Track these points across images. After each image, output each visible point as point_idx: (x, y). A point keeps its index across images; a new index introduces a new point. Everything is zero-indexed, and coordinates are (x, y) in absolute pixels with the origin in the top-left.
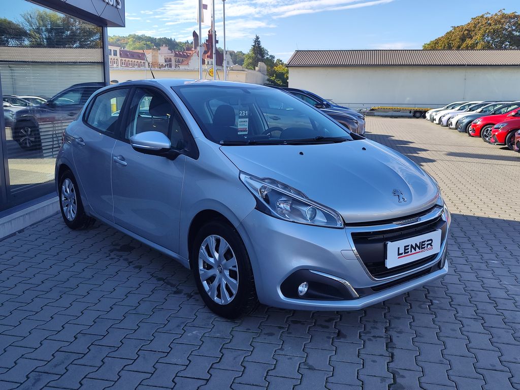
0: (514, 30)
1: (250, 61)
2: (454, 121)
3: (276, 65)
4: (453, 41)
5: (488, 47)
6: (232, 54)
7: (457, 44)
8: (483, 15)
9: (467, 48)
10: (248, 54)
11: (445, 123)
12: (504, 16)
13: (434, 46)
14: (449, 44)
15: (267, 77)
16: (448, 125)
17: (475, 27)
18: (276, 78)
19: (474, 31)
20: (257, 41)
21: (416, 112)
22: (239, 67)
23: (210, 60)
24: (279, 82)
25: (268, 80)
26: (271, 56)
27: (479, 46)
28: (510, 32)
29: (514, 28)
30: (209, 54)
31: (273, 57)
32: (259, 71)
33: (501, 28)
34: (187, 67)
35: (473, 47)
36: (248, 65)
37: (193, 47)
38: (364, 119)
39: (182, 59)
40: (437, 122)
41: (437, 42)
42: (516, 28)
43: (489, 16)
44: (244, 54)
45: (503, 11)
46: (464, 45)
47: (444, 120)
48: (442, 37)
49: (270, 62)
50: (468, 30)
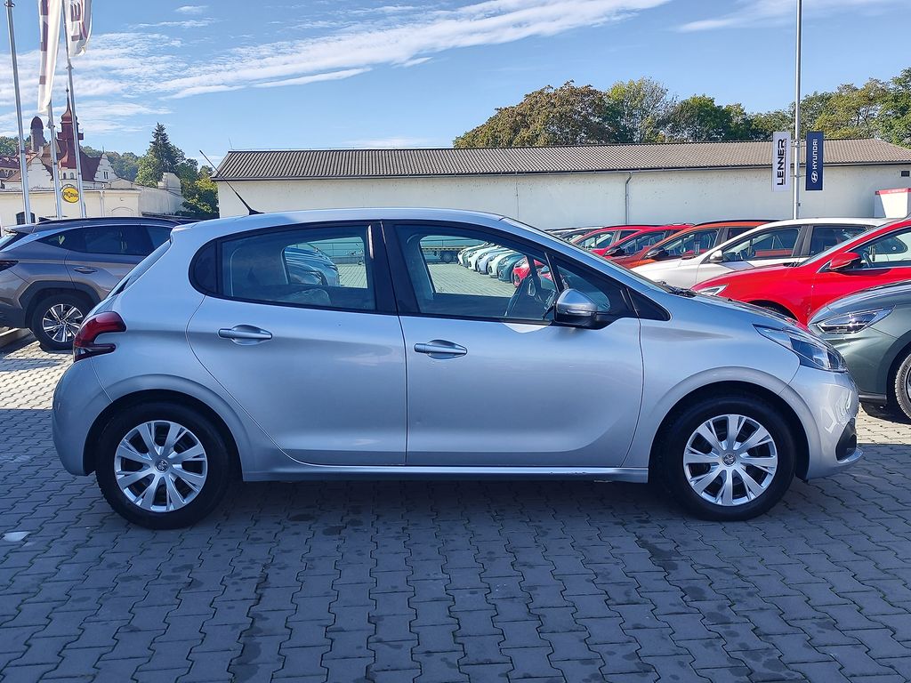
0: (591, 114)
1: (150, 170)
2: (494, 265)
3: (199, 177)
4: (500, 132)
5: (554, 142)
6: (112, 158)
7: (507, 138)
8: (543, 90)
9: (523, 144)
10: (145, 158)
11: (483, 268)
12: (573, 92)
13: (469, 143)
14: (494, 138)
15: (183, 200)
16: (488, 270)
17: (532, 110)
18: (199, 200)
19: (530, 115)
20: (160, 133)
21: (443, 253)
22: (126, 183)
23: (68, 172)
24: (205, 208)
25: (185, 205)
26: (189, 161)
27: (541, 140)
28: (585, 117)
29: (590, 111)
30: (65, 159)
31: (194, 163)
32: (166, 189)
33: (571, 110)
34: (18, 186)
35: (530, 142)
36: (146, 178)
37: (32, 145)
38: (336, 269)
39: (9, 169)
40: (473, 267)
41: (475, 134)
42: (594, 110)
43: (552, 91)
44: (137, 158)
45: (572, 84)
46: (518, 139)
47: (482, 264)
48: (483, 126)
49: (188, 172)
50: (521, 115)
